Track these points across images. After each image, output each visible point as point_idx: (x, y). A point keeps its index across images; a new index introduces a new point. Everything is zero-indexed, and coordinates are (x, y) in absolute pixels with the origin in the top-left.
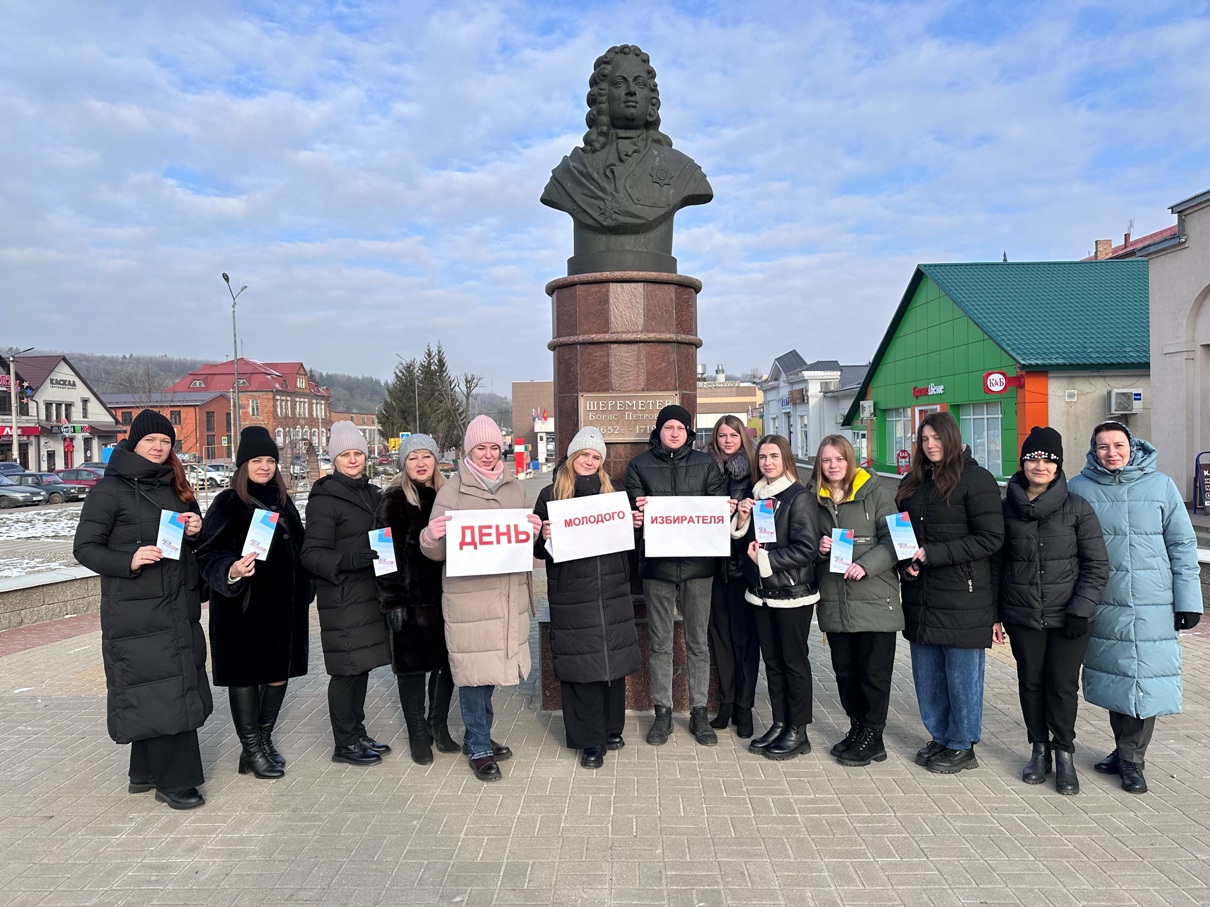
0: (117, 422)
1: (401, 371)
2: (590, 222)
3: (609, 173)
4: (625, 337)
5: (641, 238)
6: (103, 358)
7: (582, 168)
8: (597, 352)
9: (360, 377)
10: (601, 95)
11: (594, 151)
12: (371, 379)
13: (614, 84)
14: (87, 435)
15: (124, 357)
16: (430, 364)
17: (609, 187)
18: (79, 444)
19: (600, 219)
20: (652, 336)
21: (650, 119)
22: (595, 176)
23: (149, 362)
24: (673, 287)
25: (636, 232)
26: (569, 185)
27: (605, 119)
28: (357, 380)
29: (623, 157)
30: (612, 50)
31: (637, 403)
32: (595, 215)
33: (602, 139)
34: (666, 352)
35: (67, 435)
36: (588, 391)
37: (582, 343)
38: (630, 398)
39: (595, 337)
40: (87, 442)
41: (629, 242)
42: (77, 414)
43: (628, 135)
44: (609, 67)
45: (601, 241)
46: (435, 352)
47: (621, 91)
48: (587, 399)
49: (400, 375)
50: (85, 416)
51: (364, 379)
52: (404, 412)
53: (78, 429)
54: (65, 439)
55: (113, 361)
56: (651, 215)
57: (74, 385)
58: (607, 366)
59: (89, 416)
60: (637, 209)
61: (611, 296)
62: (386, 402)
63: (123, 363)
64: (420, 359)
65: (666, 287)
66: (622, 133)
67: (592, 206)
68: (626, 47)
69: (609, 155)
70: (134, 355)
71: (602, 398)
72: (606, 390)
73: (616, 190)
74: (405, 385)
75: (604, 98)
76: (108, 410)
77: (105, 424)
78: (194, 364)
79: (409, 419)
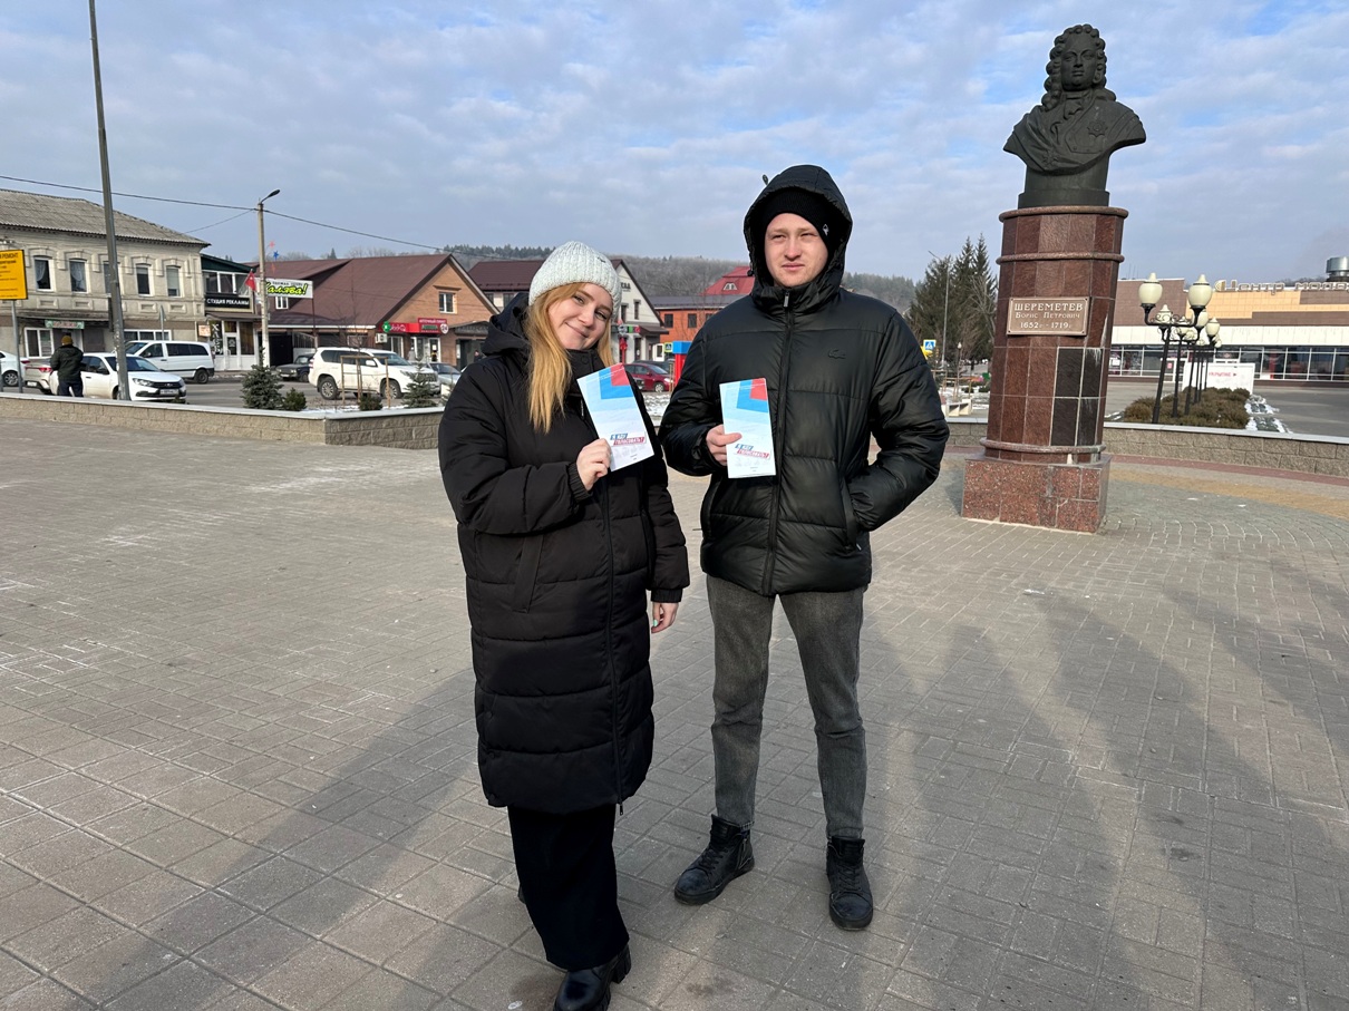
0: (662, 324)
1: (933, 271)
2: (1036, 167)
3: (1054, 129)
4: (1050, 256)
5: (1075, 178)
6: (647, 260)
7: (1034, 125)
8: (1028, 267)
9: (890, 277)
10: (1055, 67)
11: (1047, 110)
12: (903, 279)
13: (1066, 58)
14: (638, 335)
15: (665, 259)
16: (967, 261)
17: (1052, 141)
18: (631, 343)
19: (1042, 165)
20: (1071, 255)
21: (1095, 81)
22: (1044, 131)
23: (686, 264)
24: (1095, 217)
25: (1071, 174)
26: (1023, 139)
27: (1057, 85)
28: (887, 280)
29: (1067, 116)
30: (1068, 31)
31: (1054, 307)
32: (1039, 162)
33: (1054, 101)
34: (1084, 266)
35: (623, 334)
36: (1019, 296)
37: (1017, 261)
38: (1049, 302)
39: (1027, 256)
40: (637, 341)
41: (1065, 181)
42: (630, 316)
43: (1075, 96)
44: (1063, 45)
45: (1045, 181)
46: (975, 246)
47: (1071, 64)
48: (1015, 302)
49: (932, 274)
50: (636, 317)
51: (894, 279)
52: (931, 317)
53: (631, 329)
54: (620, 338)
55: (655, 263)
56: (1084, 159)
57: (629, 287)
58: (1034, 277)
59: (640, 316)
60: (1072, 156)
61: (1042, 224)
62: (913, 306)
63: (663, 265)
64: (957, 255)
65: (1089, 216)
66: (1071, 95)
67: (1036, 155)
68: (1078, 27)
69: (1055, 115)
70: (674, 257)
71: (1027, 302)
72: (1032, 295)
73: (1058, 143)
74: (937, 287)
75: (1057, 70)
76: (655, 311)
77: (651, 325)
78: (726, 266)
79: (937, 325)
